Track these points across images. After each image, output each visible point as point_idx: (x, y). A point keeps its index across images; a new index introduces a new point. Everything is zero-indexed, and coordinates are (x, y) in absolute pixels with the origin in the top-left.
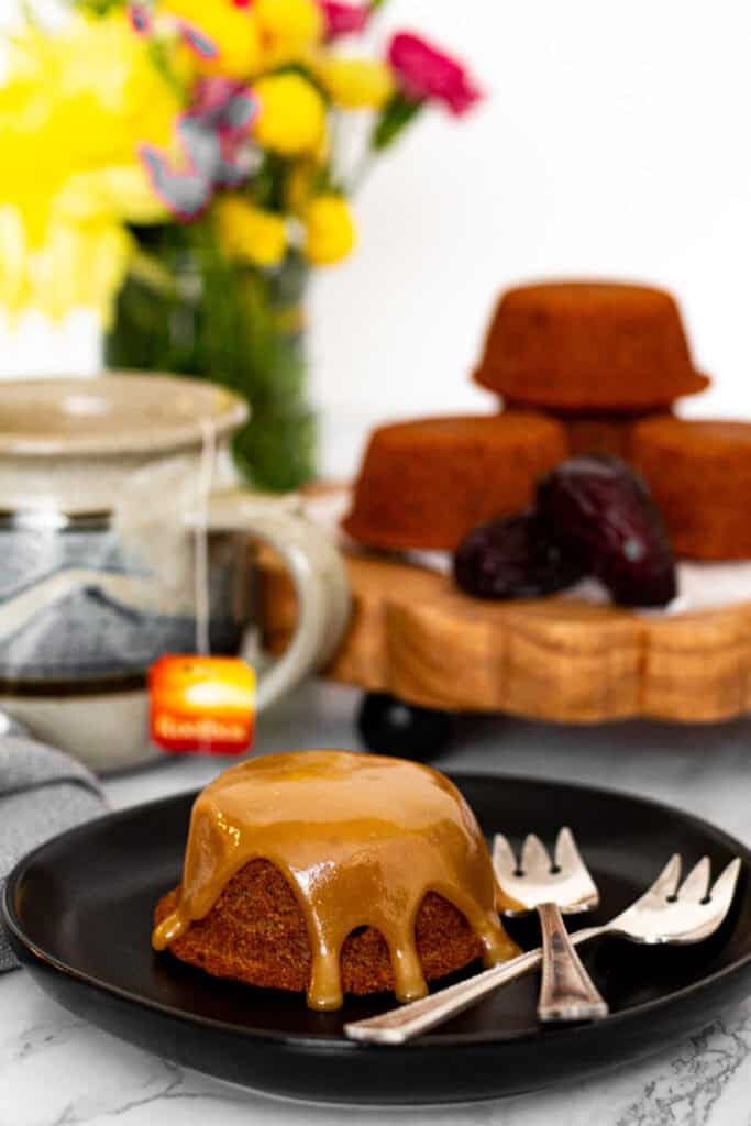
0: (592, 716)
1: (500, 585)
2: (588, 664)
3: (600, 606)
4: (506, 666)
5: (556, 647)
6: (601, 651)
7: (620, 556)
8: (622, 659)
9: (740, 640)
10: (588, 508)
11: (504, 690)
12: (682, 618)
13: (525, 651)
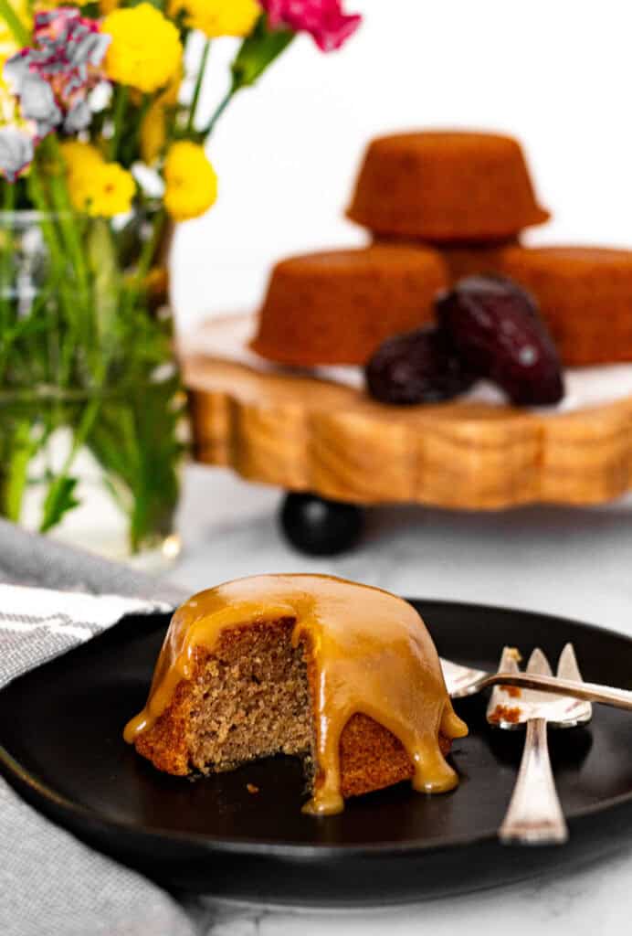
0: (496, 503)
1: (410, 392)
2: (495, 457)
3: (499, 407)
4: (420, 462)
5: (465, 444)
6: (505, 446)
7: (515, 364)
8: (521, 453)
9: (624, 432)
10: (485, 320)
11: (418, 483)
12: (573, 415)
13: (437, 449)
